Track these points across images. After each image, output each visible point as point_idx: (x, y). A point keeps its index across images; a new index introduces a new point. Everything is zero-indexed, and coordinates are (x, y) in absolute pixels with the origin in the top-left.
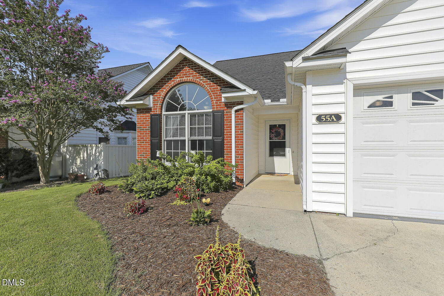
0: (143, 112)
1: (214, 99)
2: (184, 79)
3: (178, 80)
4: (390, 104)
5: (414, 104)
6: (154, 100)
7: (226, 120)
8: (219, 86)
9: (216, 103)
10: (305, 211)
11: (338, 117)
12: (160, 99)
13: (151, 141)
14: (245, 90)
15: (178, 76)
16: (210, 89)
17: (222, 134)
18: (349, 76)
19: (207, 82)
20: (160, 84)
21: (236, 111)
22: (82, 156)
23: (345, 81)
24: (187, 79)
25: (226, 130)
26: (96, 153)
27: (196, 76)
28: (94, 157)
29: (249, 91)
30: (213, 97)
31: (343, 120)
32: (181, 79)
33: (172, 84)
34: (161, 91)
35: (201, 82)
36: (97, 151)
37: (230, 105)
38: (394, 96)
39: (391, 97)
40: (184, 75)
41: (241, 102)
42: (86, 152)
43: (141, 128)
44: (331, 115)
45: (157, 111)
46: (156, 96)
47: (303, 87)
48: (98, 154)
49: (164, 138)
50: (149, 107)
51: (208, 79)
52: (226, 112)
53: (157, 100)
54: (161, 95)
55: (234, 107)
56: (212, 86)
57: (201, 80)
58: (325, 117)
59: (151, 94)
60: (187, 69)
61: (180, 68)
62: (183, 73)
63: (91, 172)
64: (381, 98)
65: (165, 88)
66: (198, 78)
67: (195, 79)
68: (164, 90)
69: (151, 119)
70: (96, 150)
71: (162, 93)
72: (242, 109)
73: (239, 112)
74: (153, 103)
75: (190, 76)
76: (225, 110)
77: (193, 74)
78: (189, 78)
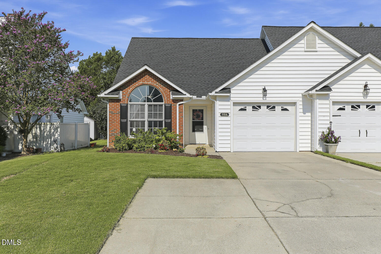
0: (114, 102)
1: (165, 97)
2: (145, 82)
3: (141, 83)
4: (245, 110)
5: (253, 110)
6: (123, 94)
7: (173, 109)
8: (169, 89)
9: (167, 99)
10: (216, 151)
11: (228, 114)
12: (128, 94)
13: (120, 121)
14: (185, 95)
15: (141, 80)
16: (163, 90)
17: (170, 118)
18: (232, 99)
19: (161, 86)
20: (128, 84)
21: (179, 105)
22: (34, 132)
23: (230, 101)
24: (148, 83)
25: (173, 115)
26: (50, 129)
27: (153, 81)
28: (48, 133)
29: (188, 95)
30: (165, 95)
31: (230, 115)
32: (143, 82)
33: (137, 85)
34: (128, 88)
35: (157, 85)
36: (52, 128)
37: (175, 101)
38: (247, 107)
39: (246, 107)
40: (146, 80)
41: (182, 99)
42: (38, 129)
43: (112, 112)
44: (225, 114)
45: (125, 102)
46: (125, 91)
47: (215, 101)
48: (53, 131)
49: (129, 119)
50: (119, 98)
51: (162, 85)
52: (173, 105)
53: (125, 94)
54: (128, 91)
55: (178, 102)
56: (164, 89)
57: (157, 84)
58: (223, 114)
59: (121, 90)
60: (147, 77)
61: (142, 76)
62: (145, 79)
63: (44, 146)
64: (243, 107)
65: (131, 87)
66: (155, 83)
67: (153, 83)
68: (131, 88)
69: (121, 106)
70: (50, 127)
71: (129, 90)
72: (183, 104)
73: (181, 106)
74: (122, 96)
75: (149, 82)
76: (173, 104)
77: (152, 80)
78: (148, 82)
